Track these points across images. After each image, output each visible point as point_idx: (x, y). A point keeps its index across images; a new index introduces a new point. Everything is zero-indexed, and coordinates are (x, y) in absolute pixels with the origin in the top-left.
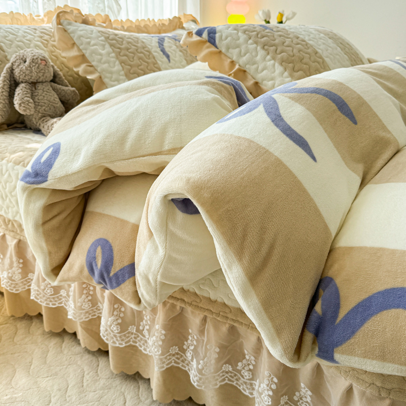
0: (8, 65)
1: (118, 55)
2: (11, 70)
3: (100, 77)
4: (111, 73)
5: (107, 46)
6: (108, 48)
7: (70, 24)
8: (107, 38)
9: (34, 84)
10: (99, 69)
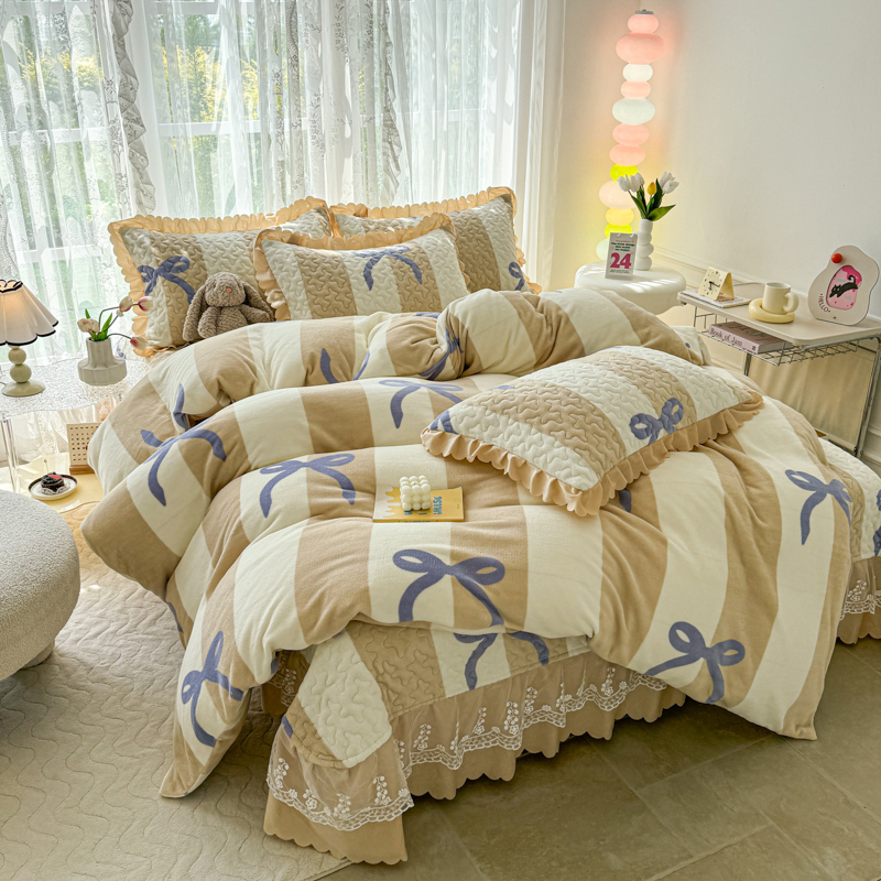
0: (202, 287)
1: (307, 283)
2: (203, 293)
3: (286, 304)
4: (296, 301)
5: (298, 272)
6: (298, 275)
7: (270, 244)
8: (301, 264)
9: (221, 308)
10: (286, 296)
